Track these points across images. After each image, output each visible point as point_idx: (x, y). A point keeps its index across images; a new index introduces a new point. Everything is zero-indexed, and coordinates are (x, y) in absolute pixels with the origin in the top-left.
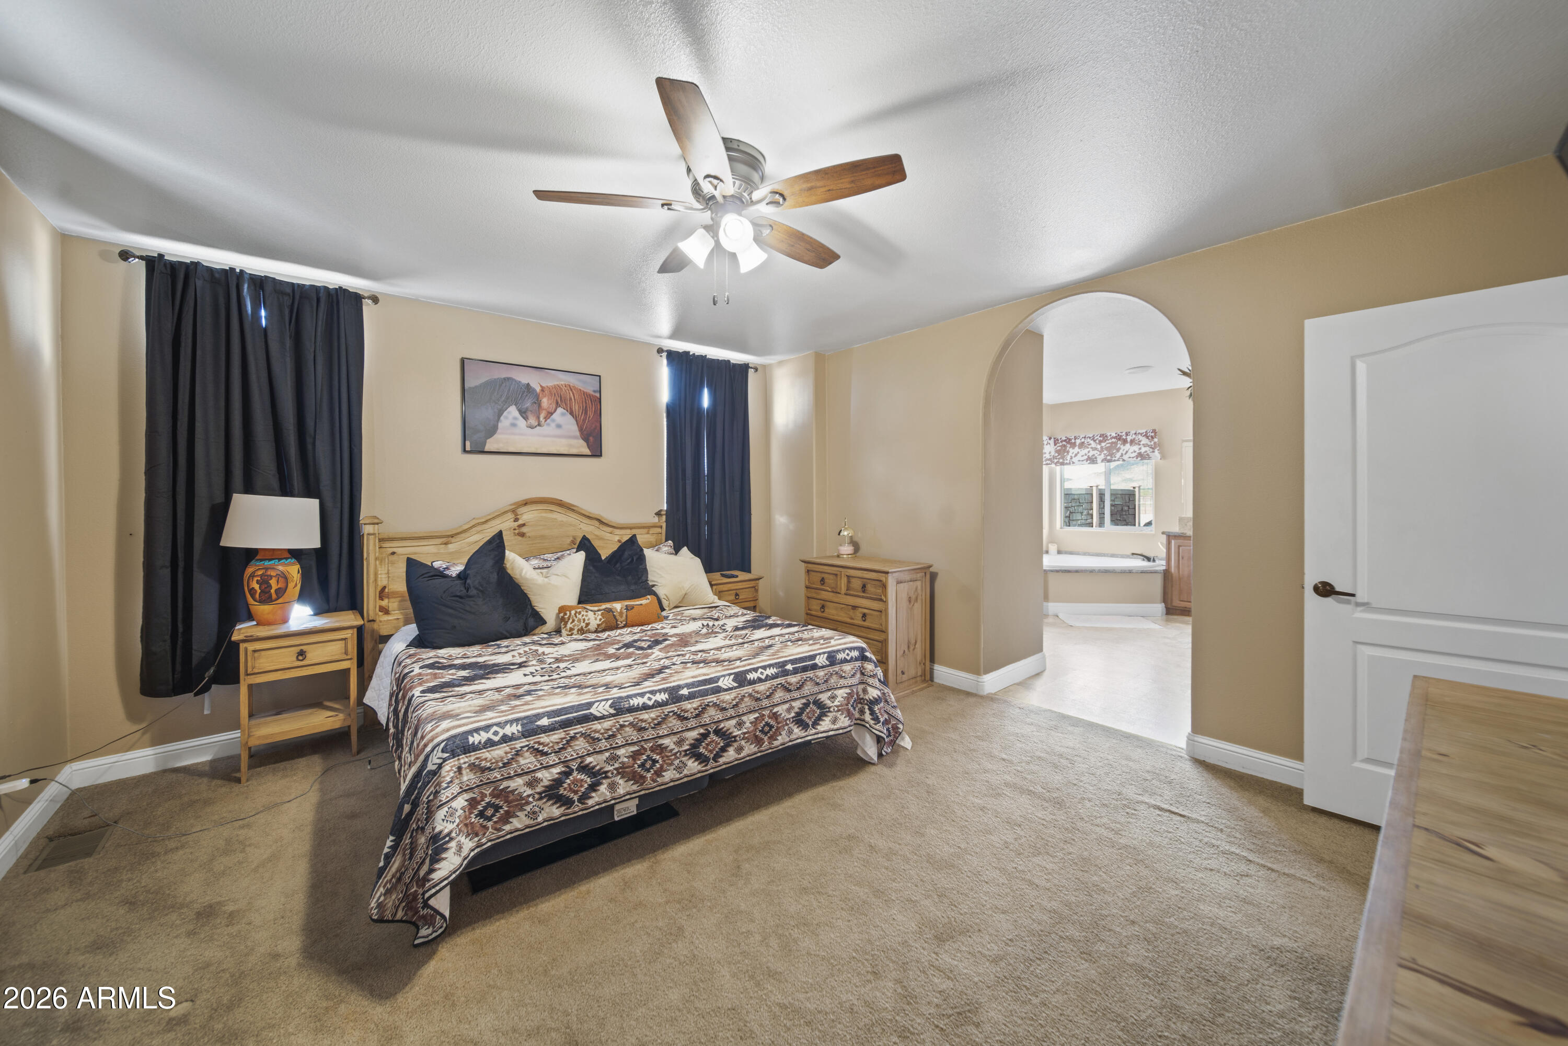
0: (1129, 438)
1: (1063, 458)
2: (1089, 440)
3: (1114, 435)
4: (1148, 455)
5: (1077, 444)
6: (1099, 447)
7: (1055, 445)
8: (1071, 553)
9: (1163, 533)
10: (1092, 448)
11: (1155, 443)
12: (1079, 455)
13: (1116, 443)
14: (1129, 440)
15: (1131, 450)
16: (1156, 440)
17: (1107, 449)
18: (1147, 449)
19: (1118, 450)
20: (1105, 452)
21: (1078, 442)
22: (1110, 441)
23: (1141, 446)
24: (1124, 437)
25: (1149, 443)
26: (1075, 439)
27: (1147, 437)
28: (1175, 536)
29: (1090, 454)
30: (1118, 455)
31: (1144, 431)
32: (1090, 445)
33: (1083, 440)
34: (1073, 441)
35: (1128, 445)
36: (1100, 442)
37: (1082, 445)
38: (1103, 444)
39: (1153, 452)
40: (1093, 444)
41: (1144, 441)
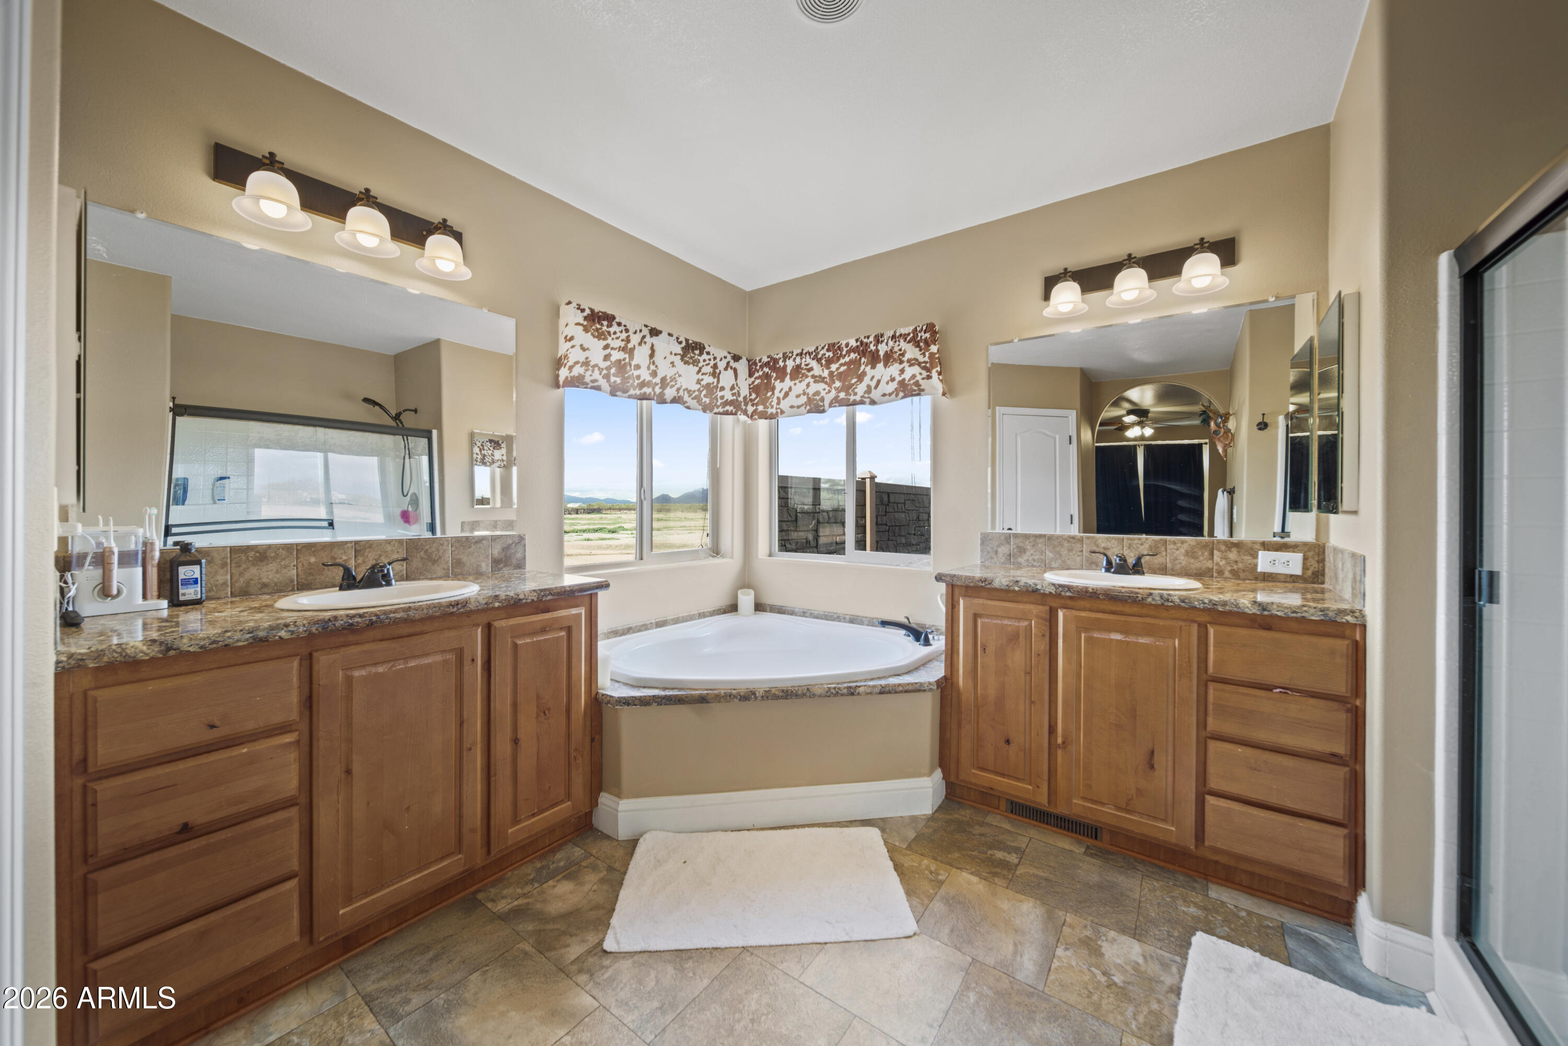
0: (883, 349)
1: (764, 402)
2: (808, 360)
3: (853, 343)
4: (917, 384)
5: (789, 370)
6: (826, 373)
7: (751, 375)
8: (781, 611)
9: (939, 578)
10: (813, 377)
11: (932, 355)
12: (792, 395)
13: (857, 363)
14: (882, 353)
15: (886, 378)
16: (934, 348)
17: (842, 376)
18: (916, 370)
19: (861, 378)
20: (838, 384)
21: (790, 364)
22: (847, 359)
23: (906, 364)
24: (872, 348)
25: (921, 359)
26: (784, 361)
27: (917, 345)
28: (967, 587)
29: (811, 391)
30: (861, 389)
31: (911, 329)
32: (811, 369)
33: (798, 361)
34: (781, 364)
35: (880, 366)
36: (830, 361)
37: (797, 372)
38: (834, 367)
39: (929, 377)
40: (817, 370)
41: (911, 352)
